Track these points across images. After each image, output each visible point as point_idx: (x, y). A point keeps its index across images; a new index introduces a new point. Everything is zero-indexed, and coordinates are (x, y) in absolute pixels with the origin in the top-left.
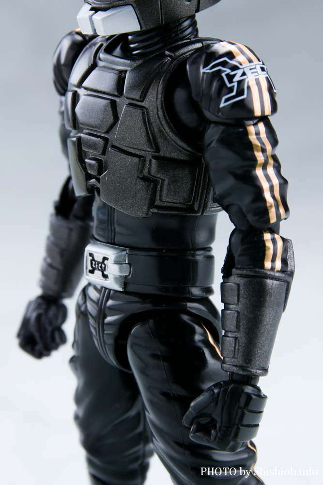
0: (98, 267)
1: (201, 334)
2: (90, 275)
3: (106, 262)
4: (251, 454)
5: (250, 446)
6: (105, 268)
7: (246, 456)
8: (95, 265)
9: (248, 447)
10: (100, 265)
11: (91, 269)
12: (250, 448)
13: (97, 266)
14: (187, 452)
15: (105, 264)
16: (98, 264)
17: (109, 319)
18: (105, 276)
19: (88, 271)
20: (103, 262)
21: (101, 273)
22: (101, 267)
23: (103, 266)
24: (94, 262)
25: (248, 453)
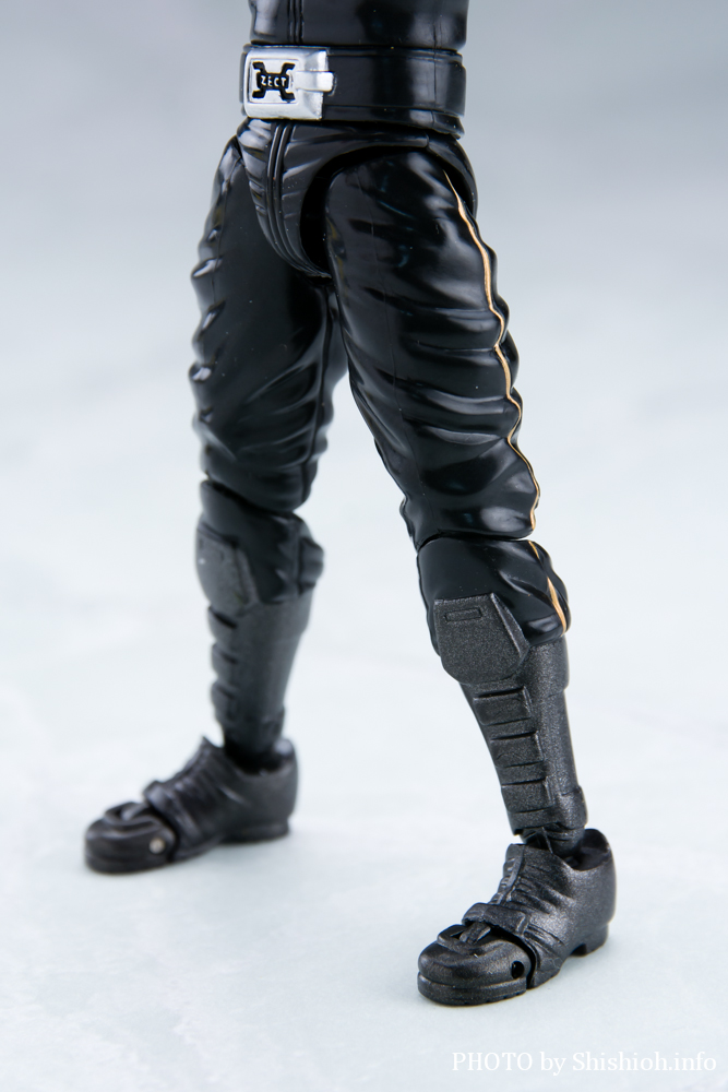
0: (273, 84)
1: (446, 199)
2: (256, 100)
3: (288, 72)
4: (510, 409)
5: (509, 397)
6: (287, 83)
7: (500, 410)
8: (266, 81)
9: (506, 398)
10: (277, 79)
11: (257, 89)
12: (509, 401)
13: (270, 82)
14: (401, 392)
15: (287, 78)
16: (273, 80)
17: (291, 172)
18: (287, 97)
19: (251, 94)
20: (283, 74)
21: (278, 92)
22: (279, 82)
23: (283, 79)
24: (264, 78)
25: (505, 407)
